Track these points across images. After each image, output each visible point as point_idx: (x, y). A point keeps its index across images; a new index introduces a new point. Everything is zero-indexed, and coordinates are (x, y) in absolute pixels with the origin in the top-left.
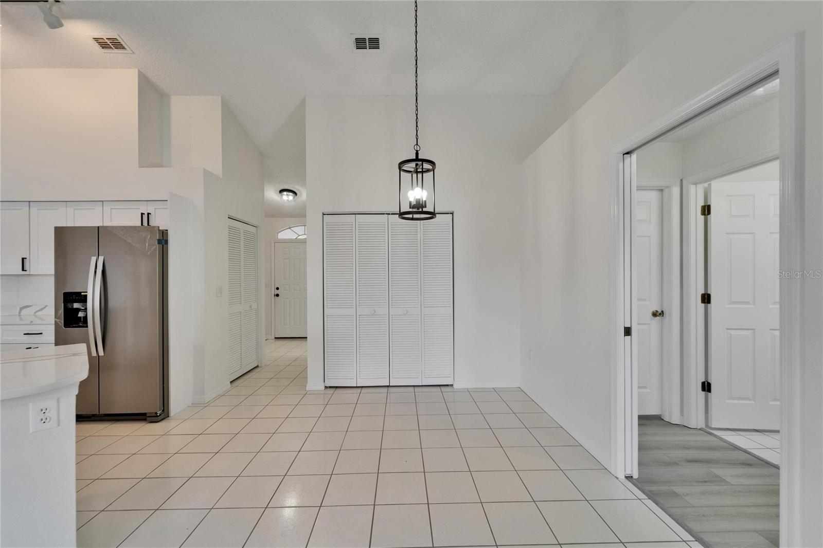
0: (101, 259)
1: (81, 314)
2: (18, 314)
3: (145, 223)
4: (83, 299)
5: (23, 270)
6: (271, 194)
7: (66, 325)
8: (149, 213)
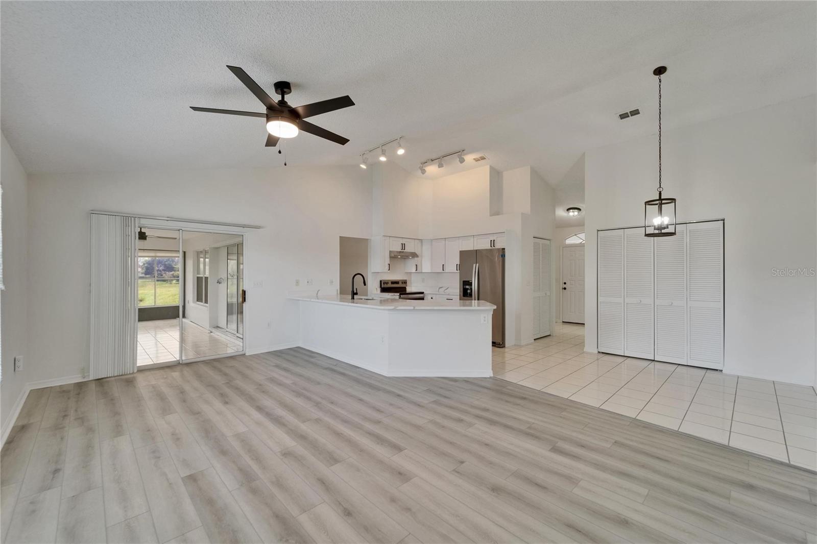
0: (477, 265)
1: (469, 291)
2: (438, 290)
3: (493, 247)
4: (470, 284)
5: (443, 270)
6: (561, 213)
7: (464, 296)
8: (494, 240)
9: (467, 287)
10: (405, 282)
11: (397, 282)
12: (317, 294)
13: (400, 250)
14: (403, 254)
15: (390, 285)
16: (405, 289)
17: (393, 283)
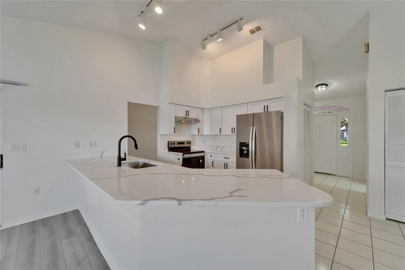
0: (254, 128)
1: (245, 152)
2: (215, 149)
3: (266, 111)
4: (247, 146)
5: (220, 133)
7: (240, 156)
8: (267, 106)
9: (244, 148)
10: (189, 143)
11: (183, 143)
12: (101, 155)
13: (185, 116)
14: (187, 119)
15: (176, 145)
16: (189, 148)
17: (179, 143)
